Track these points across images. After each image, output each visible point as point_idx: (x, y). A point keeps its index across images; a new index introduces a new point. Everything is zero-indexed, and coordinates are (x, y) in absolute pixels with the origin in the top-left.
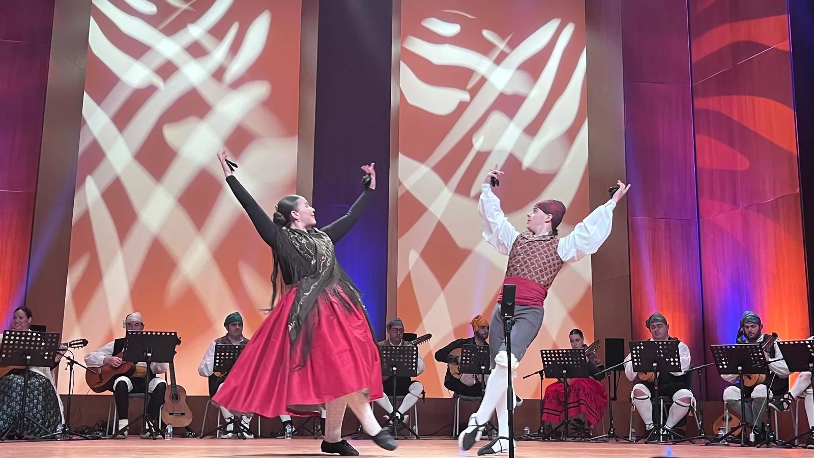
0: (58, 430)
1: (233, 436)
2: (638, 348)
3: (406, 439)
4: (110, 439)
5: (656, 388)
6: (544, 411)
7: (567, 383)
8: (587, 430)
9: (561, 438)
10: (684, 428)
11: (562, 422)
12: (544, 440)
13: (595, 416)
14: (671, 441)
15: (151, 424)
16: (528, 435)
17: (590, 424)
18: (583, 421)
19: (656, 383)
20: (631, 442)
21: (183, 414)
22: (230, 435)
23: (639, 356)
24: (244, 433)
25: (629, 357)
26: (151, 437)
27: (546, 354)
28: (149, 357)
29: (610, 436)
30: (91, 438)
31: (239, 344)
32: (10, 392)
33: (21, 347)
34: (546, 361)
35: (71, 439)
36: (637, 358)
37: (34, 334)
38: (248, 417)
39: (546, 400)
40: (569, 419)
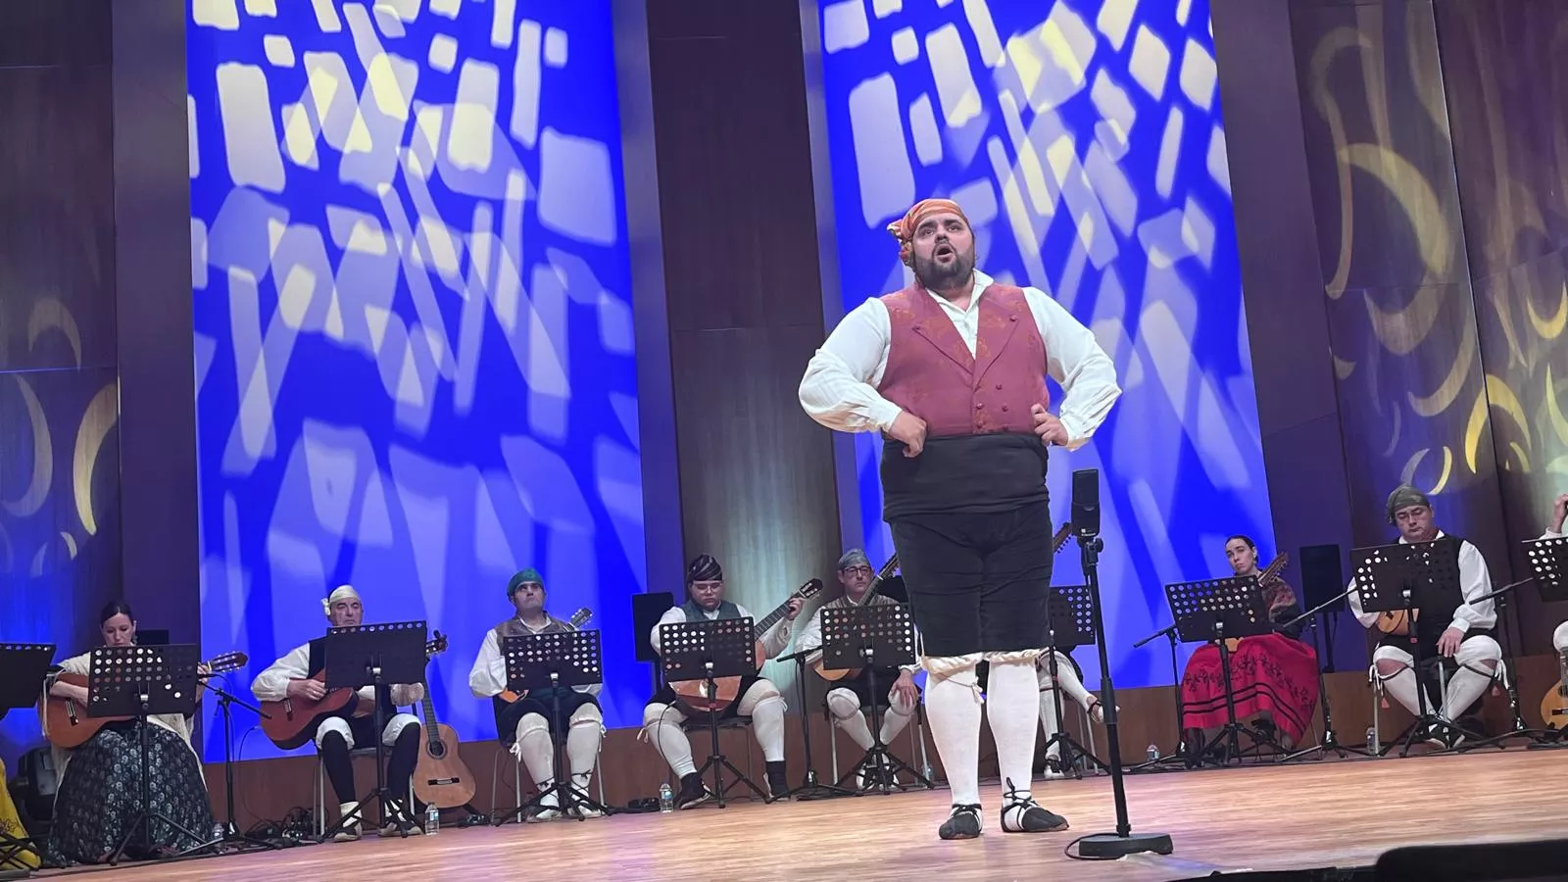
1: (557, 814)
2: (1368, 561)
3: (905, 790)
5: (1414, 640)
6: (1186, 708)
9: (1226, 762)
11: (1223, 728)
12: (1189, 768)
15: (396, 807)
16: (1157, 761)
19: (1413, 632)
20: (1372, 757)
21: (456, 780)
22: (550, 813)
23: (1371, 578)
25: (1352, 585)
26: (399, 833)
27: (1178, 592)
28: (377, 675)
29: (1327, 747)
30: (280, 845)
31: (541, 633)
33: (128, 679)
34: (1178, 608)
35: (241, 852)
36: (1368, 582)
38: (584, 775)
39: (1187, 687)
40: (1237, 722)
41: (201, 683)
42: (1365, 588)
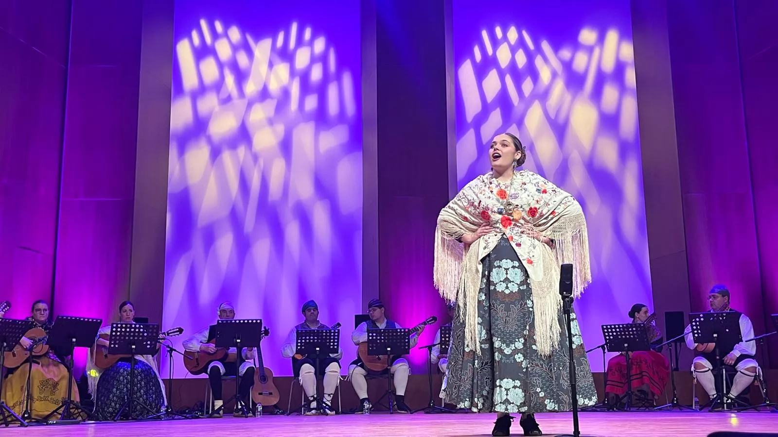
0: (162, 411)
1: (316, 412)
2: (698, 319)
4: (207, 418)
5: (718, 358)
6: (608, 382)
7: (629, 356)
8: (651, 400)
9: (626, 409)
10: (748, 396)
11: (625, 393)
12: (608, 411)
13: (659, 387)
14: (735, 408)
15: (243, 404)
17: (653, 395)
18: (647, 391)
19: (717, 353)
20: (696, 411)
21: (271, 394)
22: (313, 411)
23: (699, 327)
24: (326, 410)
25: (688, 329)
26: (244, 416)
27: (607, 329)
28: (238, 342)
29: (674, 406)
30: (191, 417)
31: (317, 329)
32: (118, 377)
33: (127, 338)
34: (607, 336)
35: (173, 419)
36: (697, 329)
37: (137, 326)
38: (329, 395)
39: (610, 373)
40: (632, 390)
41: (159, 342)
42: (696, 332)
